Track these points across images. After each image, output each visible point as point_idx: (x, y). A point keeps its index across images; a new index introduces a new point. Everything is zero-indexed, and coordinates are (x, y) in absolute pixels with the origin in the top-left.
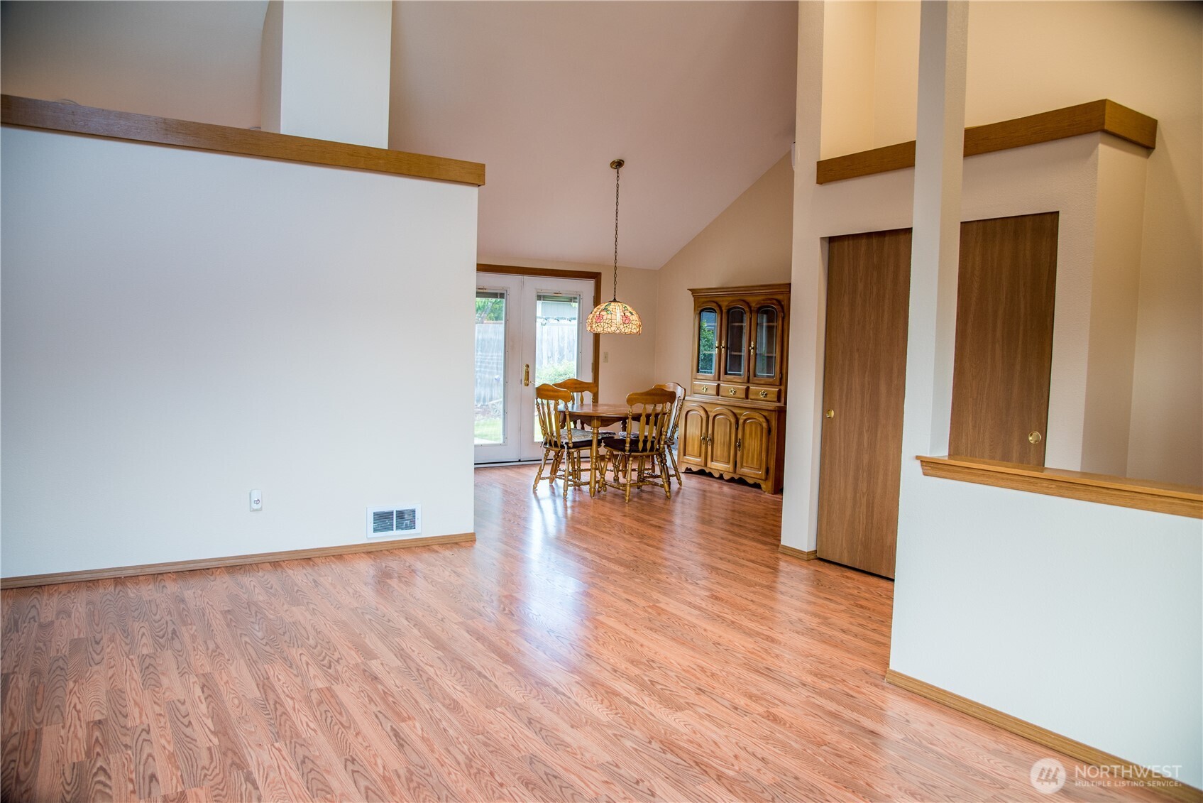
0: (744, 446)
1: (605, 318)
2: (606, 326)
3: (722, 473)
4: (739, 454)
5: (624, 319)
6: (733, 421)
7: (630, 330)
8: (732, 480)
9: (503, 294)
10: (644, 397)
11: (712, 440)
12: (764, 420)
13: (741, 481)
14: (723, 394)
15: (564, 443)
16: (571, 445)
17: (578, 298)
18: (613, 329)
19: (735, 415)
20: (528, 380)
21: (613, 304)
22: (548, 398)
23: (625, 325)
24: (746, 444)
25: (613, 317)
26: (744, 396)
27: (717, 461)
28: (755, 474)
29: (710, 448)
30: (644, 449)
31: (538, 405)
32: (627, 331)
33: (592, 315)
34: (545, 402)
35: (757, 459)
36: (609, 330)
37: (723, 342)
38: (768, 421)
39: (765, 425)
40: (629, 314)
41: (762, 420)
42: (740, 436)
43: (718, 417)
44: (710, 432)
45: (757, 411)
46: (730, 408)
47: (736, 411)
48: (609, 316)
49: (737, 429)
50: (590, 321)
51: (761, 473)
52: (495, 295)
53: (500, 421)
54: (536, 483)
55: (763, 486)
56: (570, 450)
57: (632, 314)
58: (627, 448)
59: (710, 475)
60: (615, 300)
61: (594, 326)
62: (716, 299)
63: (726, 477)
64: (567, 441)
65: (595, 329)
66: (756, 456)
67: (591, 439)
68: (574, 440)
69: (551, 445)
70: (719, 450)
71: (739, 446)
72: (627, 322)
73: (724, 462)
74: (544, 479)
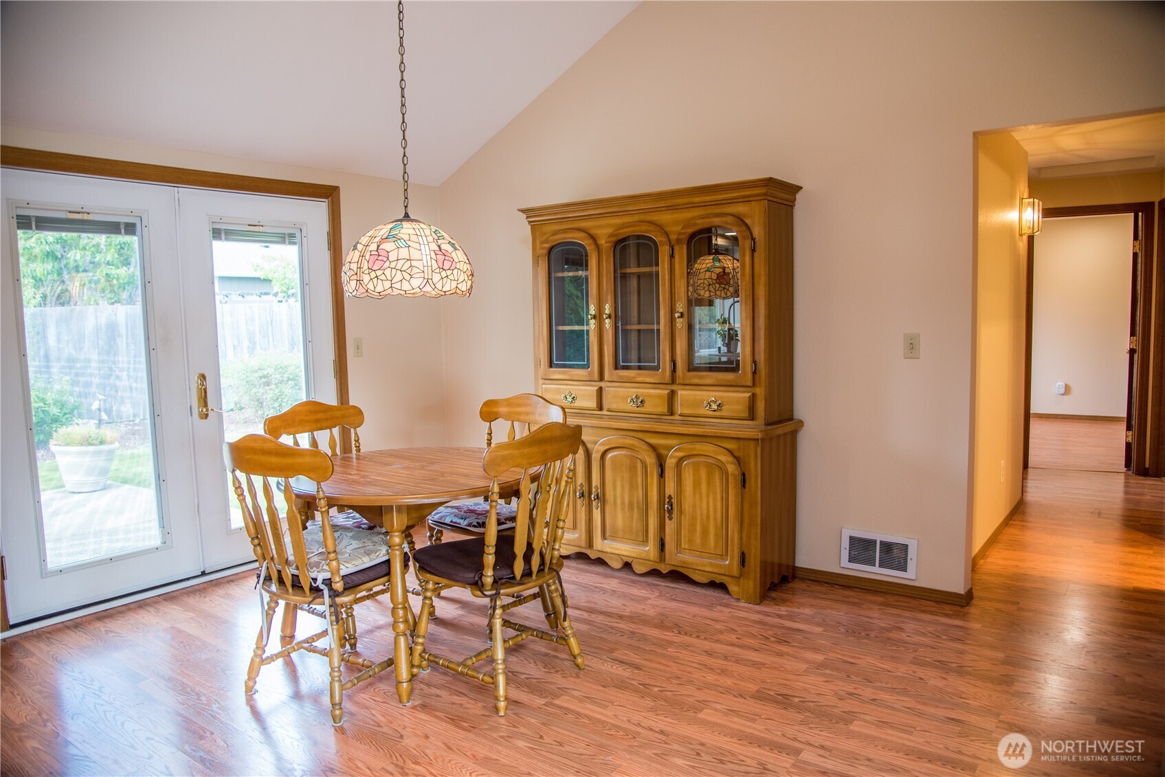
0: (681, 512)
1: (393, 256)
2: (399, 276)
3: (629, 560)
4: (670, 526)
5: (441, 258)
6: (650, 460)
7: (454, 284)
8: (654, 573)
9: (134, 225)
10: (526, 450)
11: (601, 498)
12: (731, 459)
13: (677, 576)
14: (614, 406)
15: (319, 582)
16: (339, 586)
17: (298, 235)
18: (416, 282)
19: (653, 448)
20: (206, 405)
21: (405, 224)
22: (266, 471)
23: (444, 274)
24: (687, 506)
25: (415, 254)
26: (665, 410)
27: (614, 537)
28: (711, 565)
29: (597, 514)
30: (527, 574)
31: (238, 487)
32: (449, 286)
33: (357, 254)
34: (258, 480)
35: (716, 536)
36: (406, 286)
37: (607, 307)
38: (739, 461)
39: (732, 468)
40: (449, 249)
41: (725, 458)
42: (670, 489)
43: (610, 455)
44: (596, 481)
45: (709, 440)
46: (640, 435)
47: (654, 441)
48: (404, 253)
49: (662, 474)
50: (354, 266)
51: (731, 563)
52: (112, 228)
53: (148, 495)
54: (253, 673)
55: (733, 588)
56: (339, 600)
57: (456, 249)
58: (488, 580)
59: (600, 562)
60: (406, 217)
61: (366, 278)
62: (583, 224)
63: (639, 569)
64: (328, 575)
65: (371, 286)
66: (712, 530)
67: (386, 558)
68: (344, 571)
69: (281, 581)
70: (619, 518)
71: (670, 511)
72: (447, 265)
73: (635, 541)
74: (272, 658)
